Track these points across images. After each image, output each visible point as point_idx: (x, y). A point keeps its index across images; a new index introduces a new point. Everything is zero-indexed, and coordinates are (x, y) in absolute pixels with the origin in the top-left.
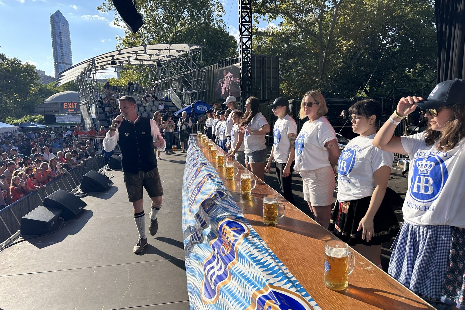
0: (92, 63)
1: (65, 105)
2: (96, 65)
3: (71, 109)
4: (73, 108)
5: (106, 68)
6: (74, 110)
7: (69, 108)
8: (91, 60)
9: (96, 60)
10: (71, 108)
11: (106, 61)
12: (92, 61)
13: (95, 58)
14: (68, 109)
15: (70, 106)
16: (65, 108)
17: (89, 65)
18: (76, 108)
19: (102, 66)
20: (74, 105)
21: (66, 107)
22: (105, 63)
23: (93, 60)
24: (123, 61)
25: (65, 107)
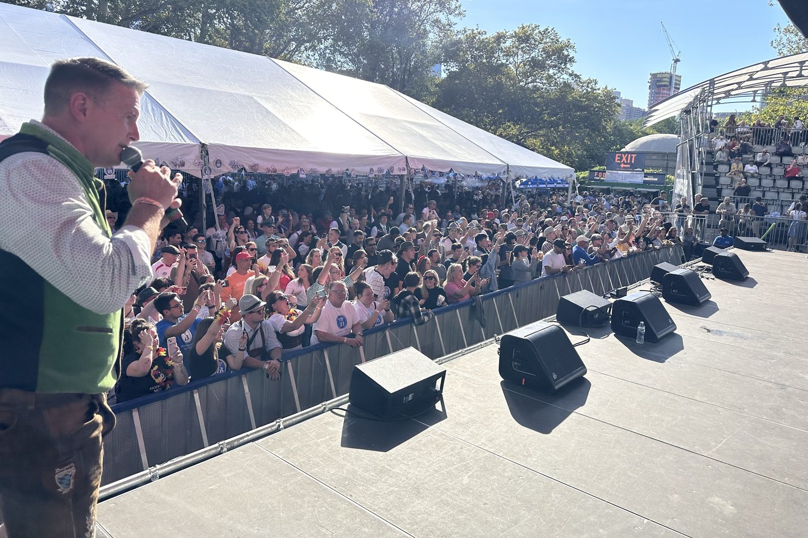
0: (708, 88)
1: (618, 156)
2: (715, 92)
3: (625, 164)
4: (629, 162)
5: (737, 94)
6: (629, 166)
7: (622, 162)
8: (709, 82)
9: (716, 83)
10: (626, 162)
11: (737, 83)
12: (708, 85)
13: (715, 80)
14: (621, 164)
15: (624, 159)
16: (616, 161)
17: (703, 91)
18: (633, 162)
19: (729, 91)
20: (632, 157)
21: (618, 160)
22: (736, 86)
23: (712, 82)
24: (773, 82)
25: (616, 159)
